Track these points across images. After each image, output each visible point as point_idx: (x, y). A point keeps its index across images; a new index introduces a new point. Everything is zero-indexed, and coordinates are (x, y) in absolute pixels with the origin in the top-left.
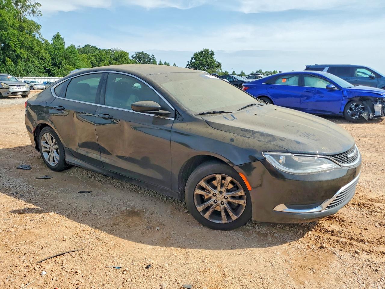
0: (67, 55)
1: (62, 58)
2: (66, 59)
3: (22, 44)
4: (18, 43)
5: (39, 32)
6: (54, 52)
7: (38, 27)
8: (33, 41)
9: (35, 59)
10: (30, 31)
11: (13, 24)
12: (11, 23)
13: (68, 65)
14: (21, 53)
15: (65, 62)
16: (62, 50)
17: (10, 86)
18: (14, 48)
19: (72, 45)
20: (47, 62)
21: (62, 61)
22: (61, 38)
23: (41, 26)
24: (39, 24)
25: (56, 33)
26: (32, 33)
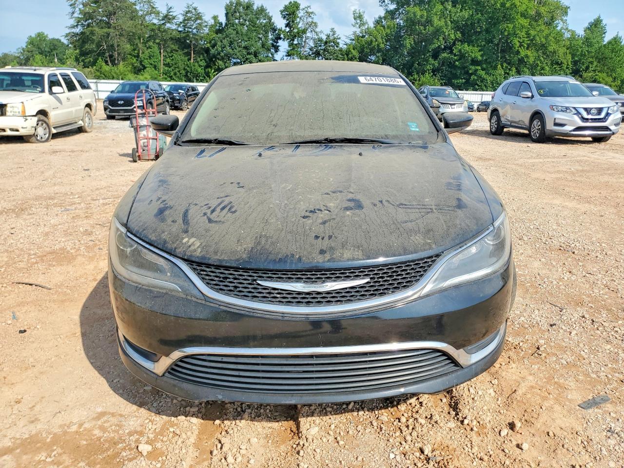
0: (603, 54)
1: (591, 60)
2: (599, 62)
3: (532, 40)
4: (526, 39)
5: (565, 18)
6: (582, 51)
7: (565, 11)
8: (550, 34)
9: (546, 63)
10: (552, 19)
11: (526, 10)
12: (522, 9)
13: (599, 72)
14: (527, 56)
15: (596, 66)
16: (596, 46)
17: (442, 103)
18: (517, 48)
19: (617, 35)
20: (565, 68)
21: (591, 66)
22: (602, 25)
23: (569, 8)
24: (567, 5)
25: (596, 17)
26: (554, 22)
